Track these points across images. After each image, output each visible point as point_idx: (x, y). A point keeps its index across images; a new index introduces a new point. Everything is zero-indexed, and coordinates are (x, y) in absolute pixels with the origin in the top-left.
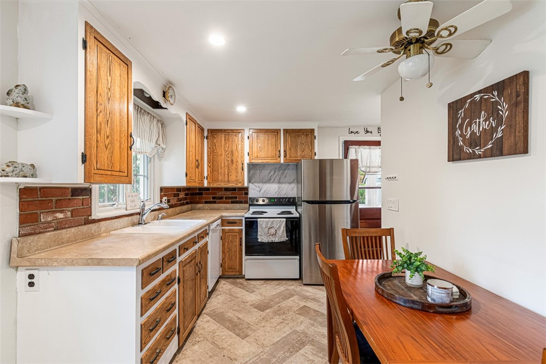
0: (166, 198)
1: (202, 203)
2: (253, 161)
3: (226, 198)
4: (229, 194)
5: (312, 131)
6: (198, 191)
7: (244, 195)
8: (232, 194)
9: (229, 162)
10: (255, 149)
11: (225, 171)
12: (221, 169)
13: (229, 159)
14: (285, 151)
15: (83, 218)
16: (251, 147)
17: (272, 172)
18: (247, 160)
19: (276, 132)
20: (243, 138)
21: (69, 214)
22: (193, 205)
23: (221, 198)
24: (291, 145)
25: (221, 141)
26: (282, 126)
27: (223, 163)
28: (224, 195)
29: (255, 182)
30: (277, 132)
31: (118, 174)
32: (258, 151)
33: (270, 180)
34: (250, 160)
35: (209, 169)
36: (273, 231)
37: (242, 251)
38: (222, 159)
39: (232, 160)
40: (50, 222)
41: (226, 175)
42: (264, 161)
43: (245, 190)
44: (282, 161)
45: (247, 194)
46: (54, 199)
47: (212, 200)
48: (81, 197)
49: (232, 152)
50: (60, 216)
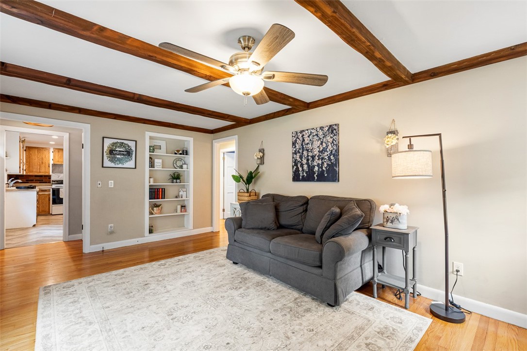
2: (56, 163)
3: (36, 180)
4: (38, 178)
7: (48, 179)
8: (40, 178)
10: (57, 158)
11: (37, 167)
12: (35, 166)
13: (41, 162)
16: (54, 156)
18: (51, 162)
20: (49, 153)
23: (33, 180)
25: (35, 153)
27: (36, 163)
29: (56, 173)
34: (53, 162)
37: (50, 203)
41: (38, 169)
43: (49, 177)
45: (50, 178)
47: (25, 181)
49: (42, 158)
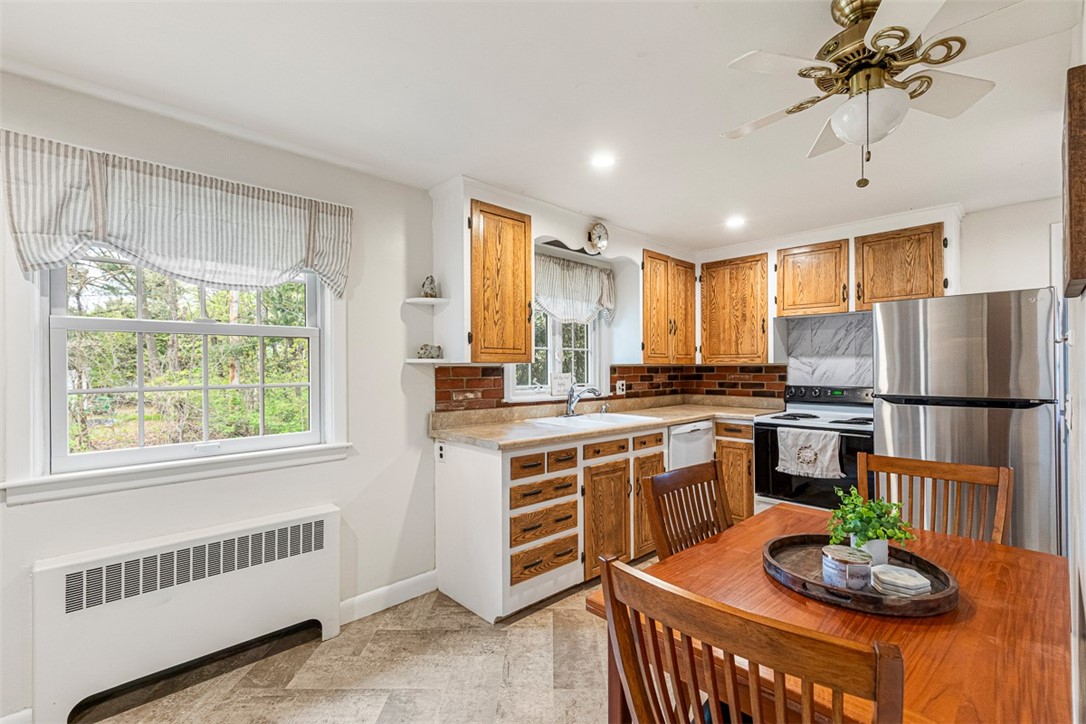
0: (624, 382)
1: (703, 394)
2: (786, 314)
3: (743, 386)
4: (748, 378)
5: (936, 229)
6: (694, 373)
7: (777, 382)
8: (754, 378)
9: (739, 320)
10: (789, 289)
11: (730, 335)
12: (724, 332)
13: (739, 314)
14: (859, 286)
15: (495, 400)
16: (782, 286)
17: (842, 332)
18: (772, 312)
19: (838, 247)
20: (764, 271)
21: (480, 395)
22: (687, 396)
23: (735, 385)
24: (875, 270)
25: (724, 282)
26: (851, 232)
27: (727, 321)
28: (741, 379)
29: (801, 355)
30: (840, 247)
31: (512, 351)
32: (795, 292)
33: (837, 349)
34: (779, 312)
35: (704, 335)
36: (808, 455)
38: (726, 315)
39: (744, 315)
40: (461, 401)
41: (733, 344)
42: (809, 311)
43: (781, 371)
44: (852, 308)
45: (784, 378)
46: (465, 379)
47: (717, 388)
48: (492, 378)
49: (744, 299)
50: (471, 396)
